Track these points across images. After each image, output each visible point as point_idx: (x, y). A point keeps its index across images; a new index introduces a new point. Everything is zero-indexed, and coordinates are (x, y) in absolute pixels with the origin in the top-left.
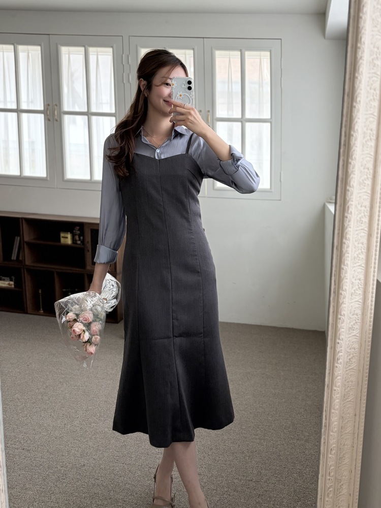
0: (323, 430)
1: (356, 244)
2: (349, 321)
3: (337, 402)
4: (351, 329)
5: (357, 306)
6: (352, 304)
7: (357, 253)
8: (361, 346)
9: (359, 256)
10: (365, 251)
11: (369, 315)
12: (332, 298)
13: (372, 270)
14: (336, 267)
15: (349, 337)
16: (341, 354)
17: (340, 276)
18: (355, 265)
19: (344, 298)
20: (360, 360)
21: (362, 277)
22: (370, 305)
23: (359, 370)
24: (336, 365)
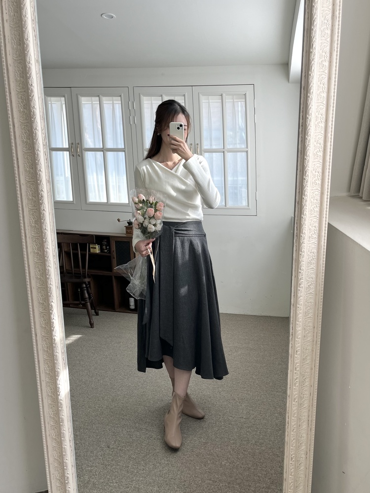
0: (290, 338)
1: (312, 200)
2: (307, 257)
3: (300, 316)
4: (309, 263)
5: (314, 246)
6: (310, 245)
7: (313, 206)
8: (317, 276)
9: (315, 209)
10: (319, 205)
11: (322, 253)
12: (295, 241)
13: (324, 219)
14: (298, 217)
16: (302, 280)
17: (300, 223)
18: (312, 216)
19: (303, 240)
20: (316, 286)
21: (317, 225)
22: (323, 245)
23: (316, 294)
24: (299, 288)
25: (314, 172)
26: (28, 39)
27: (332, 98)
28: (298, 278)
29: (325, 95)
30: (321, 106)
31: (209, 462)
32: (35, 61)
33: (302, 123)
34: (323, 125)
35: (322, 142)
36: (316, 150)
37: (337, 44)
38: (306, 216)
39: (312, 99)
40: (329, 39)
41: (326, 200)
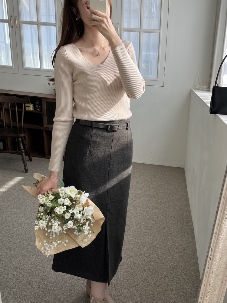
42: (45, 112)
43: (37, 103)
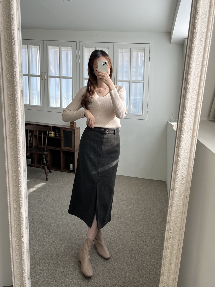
0: (168, 210)
1: (188, 125)
2: (183, 161)
3: (176, 197)
4: (184, 165)
6: (185, 153)
7: (188, 130)
8: (188, 173)
9: (189, 131)
10: (192, 129)
11: (192, 159)
12: (175, 150)
13: (195, 138)
14: (178, 136)
15: (183, 168)
16: (179, 176)
17: (180, 140)
18: (187, 135)
19: (181, 150)
20: (187, 179)
21: (190, 141)
22: (193, 154)
23: (186, 184)
24: (176, 180)
25: (190, 108)
26: (13, 15)
27: (206, 62)
28: (176, 174)
29: (201, 60)
30: (198, 67)
31: (111, 271)
32: (17, 29)
33: (186, 77)
34: (198, 79)
35: (197, 89)
36: (193, 95)
37: (211, 28)
38: (184, 135)
39: (193, 62)
40: (206, 24)
41: (197, 126)
42: (63, 138)
43: (57, 131)
